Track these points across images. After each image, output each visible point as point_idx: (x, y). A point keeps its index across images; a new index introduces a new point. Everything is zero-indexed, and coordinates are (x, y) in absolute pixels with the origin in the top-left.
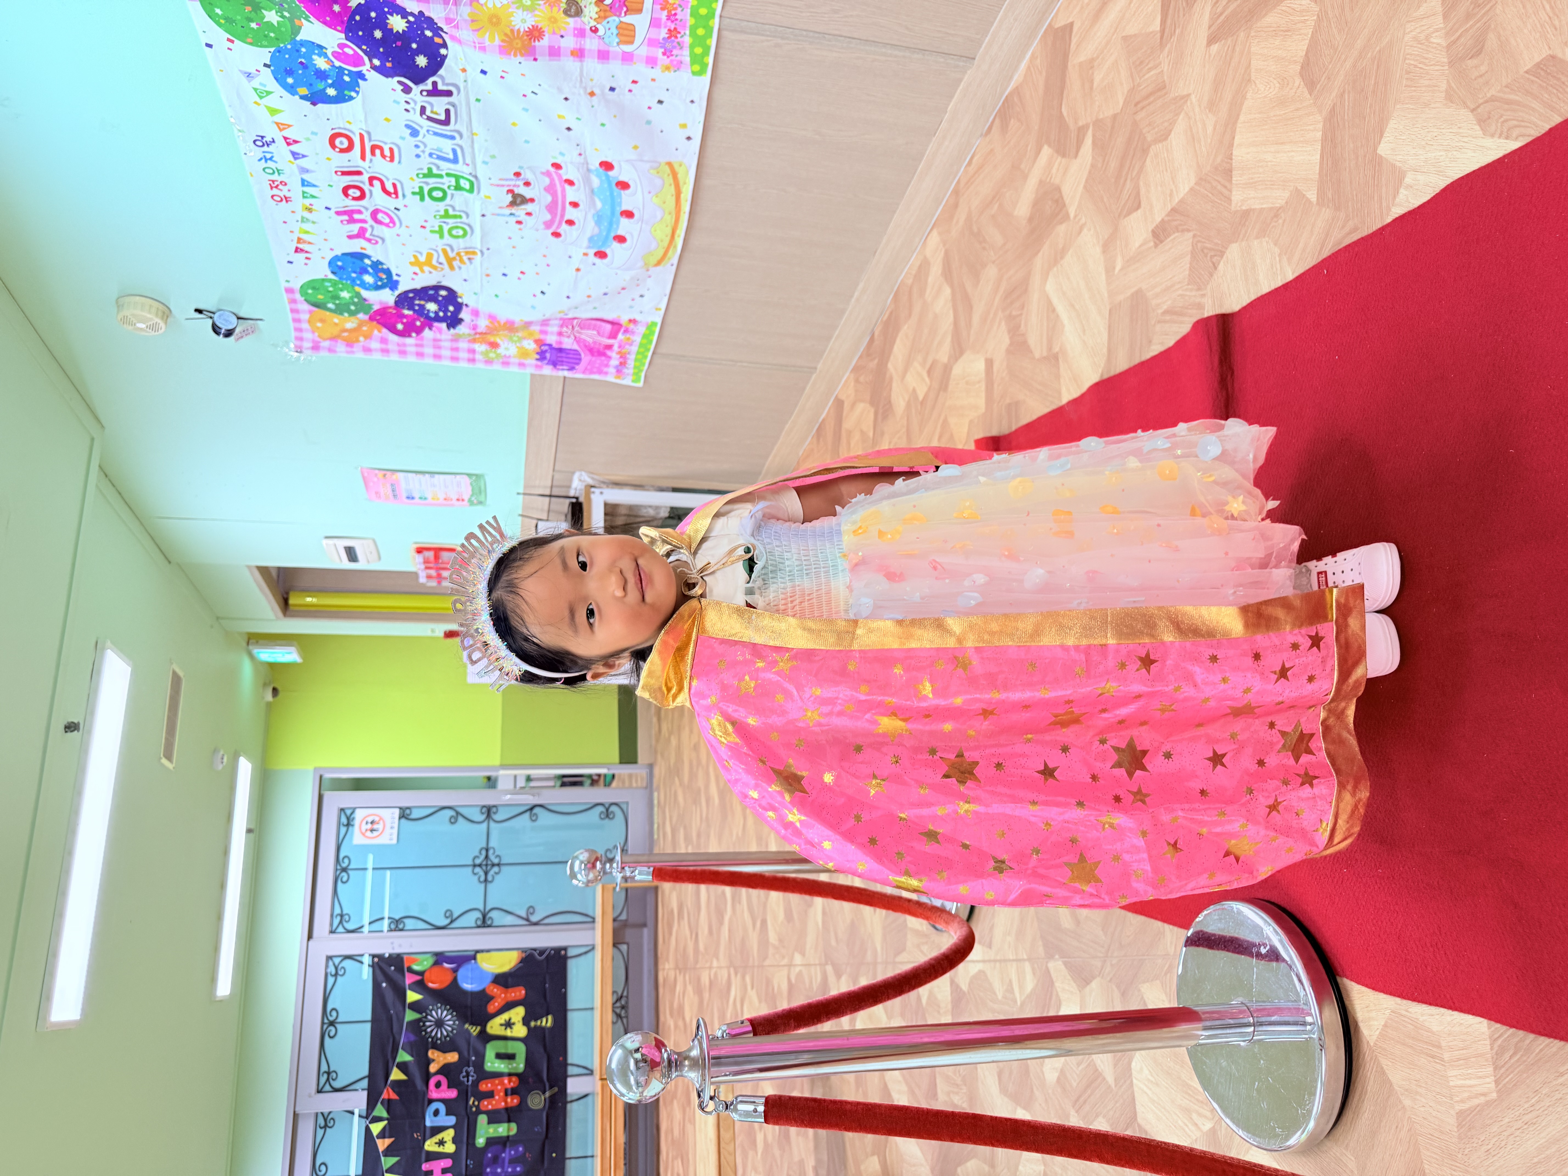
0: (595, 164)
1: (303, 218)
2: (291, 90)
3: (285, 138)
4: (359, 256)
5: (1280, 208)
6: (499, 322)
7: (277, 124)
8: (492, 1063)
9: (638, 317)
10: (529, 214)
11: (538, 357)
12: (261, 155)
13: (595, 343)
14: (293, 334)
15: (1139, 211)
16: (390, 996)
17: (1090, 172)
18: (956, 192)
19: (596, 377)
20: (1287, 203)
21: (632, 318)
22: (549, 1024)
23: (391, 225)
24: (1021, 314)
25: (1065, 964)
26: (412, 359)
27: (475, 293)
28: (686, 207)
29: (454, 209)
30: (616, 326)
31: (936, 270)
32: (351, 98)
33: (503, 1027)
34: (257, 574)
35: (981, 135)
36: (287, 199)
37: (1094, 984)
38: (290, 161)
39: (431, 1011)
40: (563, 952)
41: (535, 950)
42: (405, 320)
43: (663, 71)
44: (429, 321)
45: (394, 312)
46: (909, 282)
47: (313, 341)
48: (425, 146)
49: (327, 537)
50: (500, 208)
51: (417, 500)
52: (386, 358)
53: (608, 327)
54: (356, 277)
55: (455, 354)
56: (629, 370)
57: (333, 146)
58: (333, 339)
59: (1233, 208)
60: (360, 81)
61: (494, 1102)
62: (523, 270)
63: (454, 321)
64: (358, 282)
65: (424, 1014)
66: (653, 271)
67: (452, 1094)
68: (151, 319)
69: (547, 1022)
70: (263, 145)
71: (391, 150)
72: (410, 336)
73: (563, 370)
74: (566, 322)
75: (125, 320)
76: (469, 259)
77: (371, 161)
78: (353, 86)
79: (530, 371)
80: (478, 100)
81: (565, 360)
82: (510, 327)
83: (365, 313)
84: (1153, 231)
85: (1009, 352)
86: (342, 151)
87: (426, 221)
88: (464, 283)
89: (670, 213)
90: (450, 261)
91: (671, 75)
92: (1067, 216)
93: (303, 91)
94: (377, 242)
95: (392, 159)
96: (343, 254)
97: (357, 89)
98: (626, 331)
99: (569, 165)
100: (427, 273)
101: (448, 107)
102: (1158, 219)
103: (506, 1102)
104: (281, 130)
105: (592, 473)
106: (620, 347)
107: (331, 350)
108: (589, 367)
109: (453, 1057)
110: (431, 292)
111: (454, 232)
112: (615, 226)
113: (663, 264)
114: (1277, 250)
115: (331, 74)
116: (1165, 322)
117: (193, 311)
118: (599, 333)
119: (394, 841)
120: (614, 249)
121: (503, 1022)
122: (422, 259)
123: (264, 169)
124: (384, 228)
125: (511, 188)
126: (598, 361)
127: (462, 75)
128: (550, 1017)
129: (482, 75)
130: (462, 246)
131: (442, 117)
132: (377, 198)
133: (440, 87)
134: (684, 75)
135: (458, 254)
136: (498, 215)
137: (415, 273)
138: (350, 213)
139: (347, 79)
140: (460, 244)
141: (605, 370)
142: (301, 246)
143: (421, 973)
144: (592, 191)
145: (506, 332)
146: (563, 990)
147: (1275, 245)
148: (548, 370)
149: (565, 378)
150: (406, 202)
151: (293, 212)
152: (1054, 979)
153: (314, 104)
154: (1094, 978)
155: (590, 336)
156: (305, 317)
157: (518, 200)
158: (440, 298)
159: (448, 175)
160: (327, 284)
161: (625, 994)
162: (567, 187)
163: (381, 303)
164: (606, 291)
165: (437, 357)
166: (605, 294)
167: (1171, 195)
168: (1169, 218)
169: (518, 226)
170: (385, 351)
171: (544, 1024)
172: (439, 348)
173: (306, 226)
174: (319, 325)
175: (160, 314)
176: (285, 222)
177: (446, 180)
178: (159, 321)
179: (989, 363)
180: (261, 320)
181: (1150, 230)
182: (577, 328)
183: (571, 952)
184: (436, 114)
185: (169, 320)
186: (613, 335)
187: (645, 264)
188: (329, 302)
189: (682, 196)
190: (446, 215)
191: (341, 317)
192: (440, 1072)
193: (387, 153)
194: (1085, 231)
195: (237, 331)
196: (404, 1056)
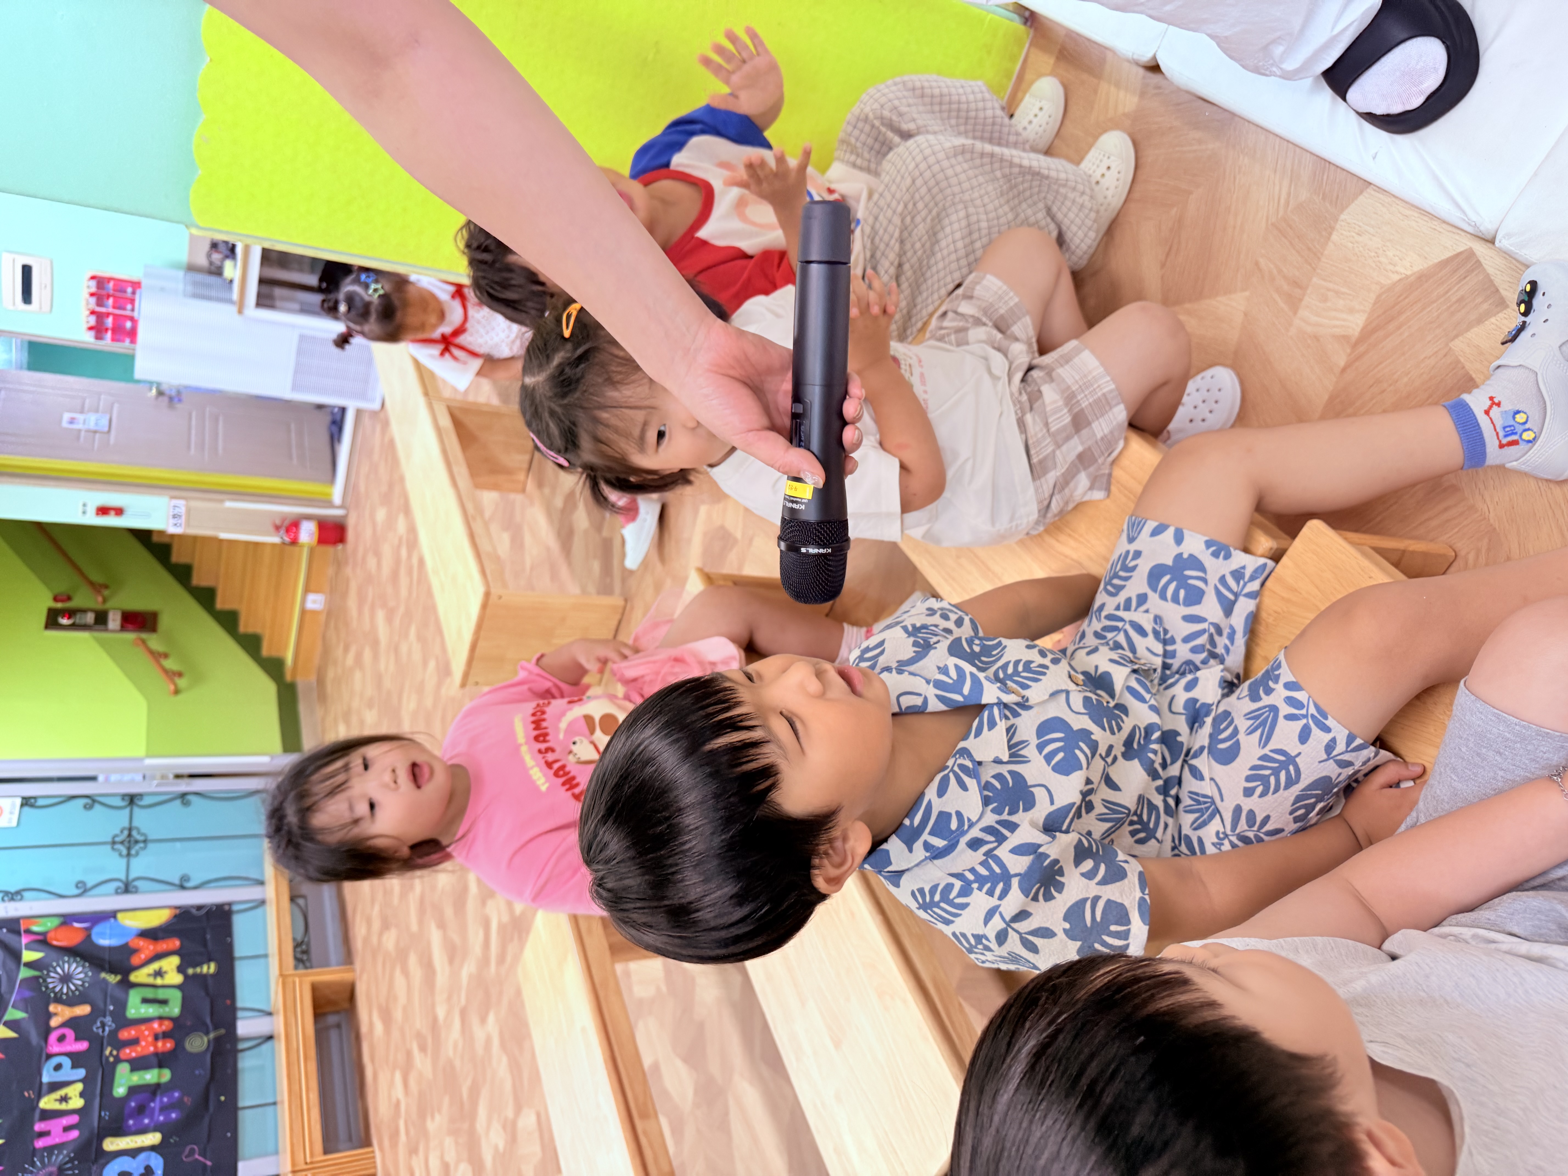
8: (136, 1009)
22: (211, 971)
33: (152, 977)
39: (55, 967)
40: (226, 908)
41: (193, 907)
61: (139, 1049)
65: (45, 971)
67: (83, 1046)
69: (209, 968)
103: (156, 1047)
109: (83, 1010)
119: (14, 823)
121: (152, 971)
128: (212, 964)
143: (44, 934)
146: (228, 939)
161: (306, 940)
171: (205, 970)
192: (64, 1025)
196: (14, 1014)
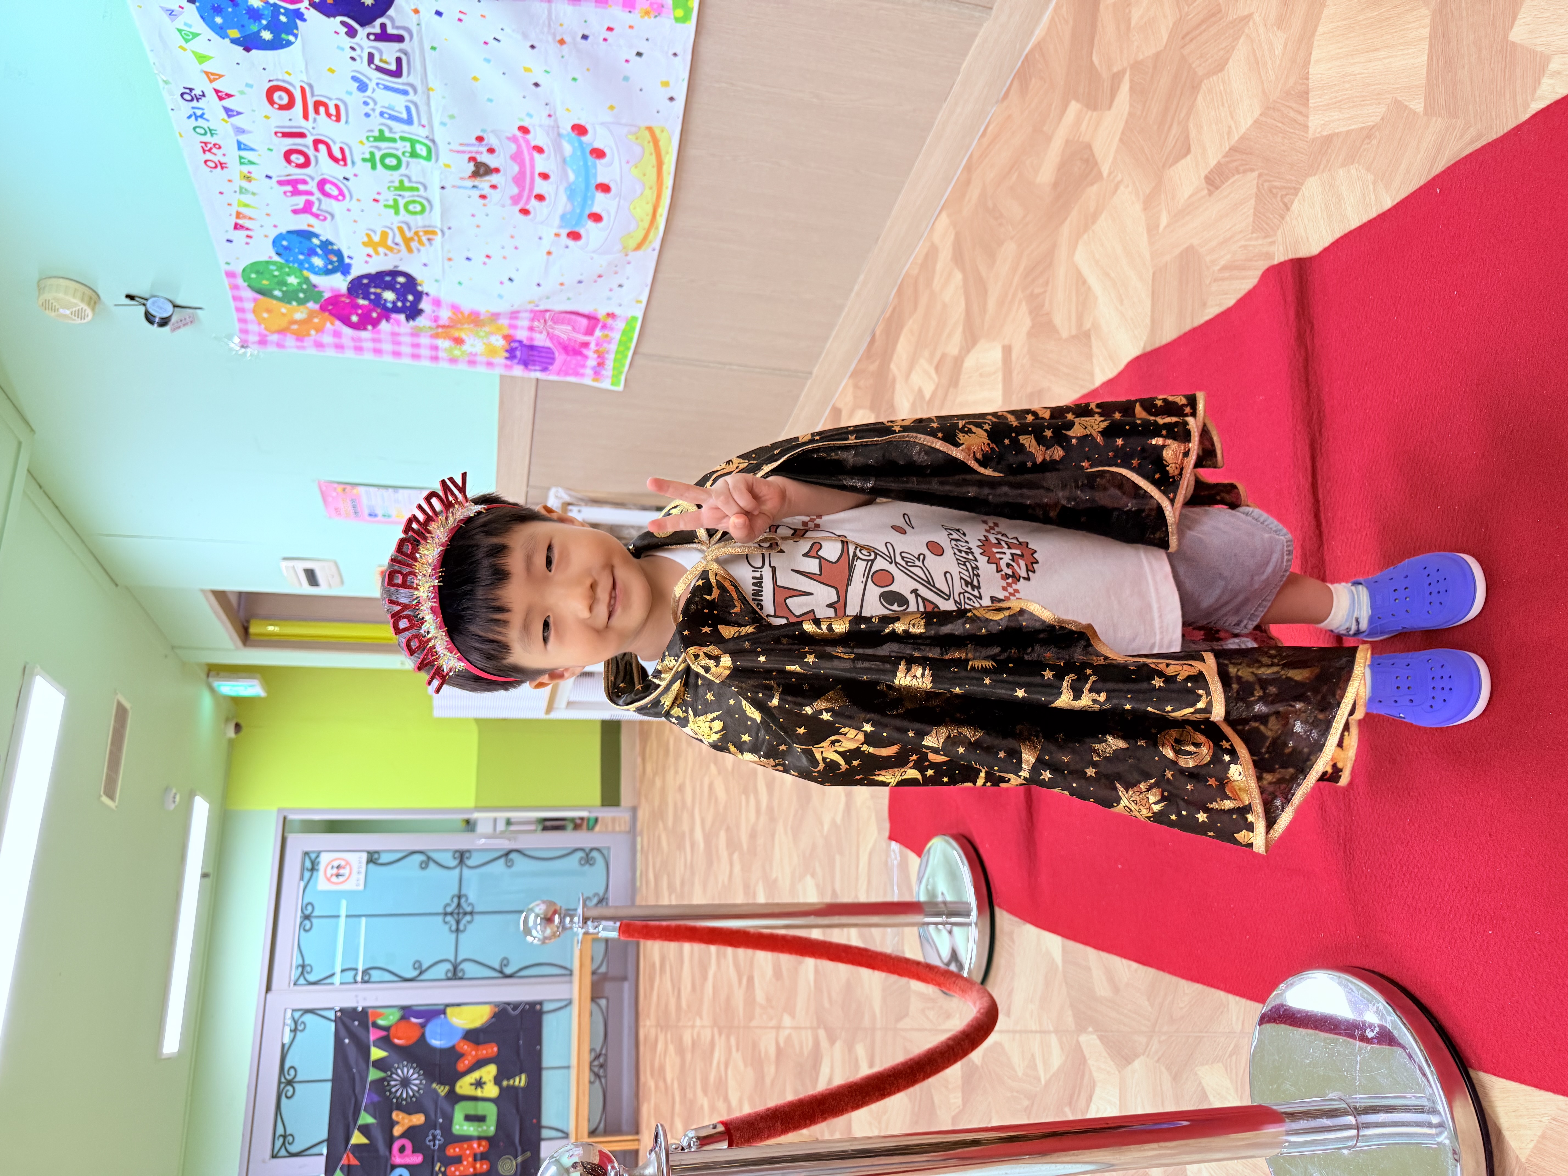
0: (566, 128)
1: (241, 188)
2: (221, 31)
3: (217, 91)
4: (306, 235)
5: (1374, 127)
6: (462, 313)
7: (207, 73)
8: (461, 1126)
9: (617, 311)
10: (494, 187)
11: (507, 355)
12: (191, 112)
13: (569, 339)
14: (237, 326)
15: (1189, 157)
16: (352, 1053)
17: (1126, 122)
18: (969, 168)
19: (572, 379)
20: (1382, 119)
21: (610, 311)
22: (522, 1084)
23: (340, 198)
24: (1045, 292)
25: (1101, 1038)
26: (368, 356)
27: (436, 281)
28: (668, 182)
29: (410, 181)
30: (592, 320)
31: (945, 255)
32: (289, 44)
33: (473, 1087)
34: (212, 598)
35: (997, 102)
36: (222, 166)
37: (1137, 1064)
38: (223, 120)
39: (396, 1069)
40: (538, 1007)
41: (508, 1004)
42: (360, 312)
43: (642, 17)
44: (386, 313)
45: (348, 301)
46: (915, 272)
47: (260, 334)
48: (375, 103)
49: (285, 559)
50: (462, 179)
51: (380, 518)
52: (340, 355)
53: (584, 322)
54: (304, 260)
55: (416, 351)
56: (607, 372)
57: (271, 102)
58: (282, 332)
59: (1311, 135)
60: (298, 21)
61: (462, 1168)
62: (489, 254)
63: (413, 313)
64: (307, 265)
65: (389, 1073)
66: (633, 256)
67: (417, 1159)
68: (76, 305)
69: (521, 1081)
70: (192, 100)
71: (337, 107)
72: (365, 329)
73: (535, 370)
74: (538, 315)
75: (47, 305)
76: (429, 240)
77: (315, 120)
78: (291, 28)
79: (498, 372)
80: (433, 48)
81: (537, 359)
82: (475, 318)
83: (315, 302)
84: (1207, 178)
85: (1030, 334)
86: (282, 108)
87: (379, 193)
88: (424, 268)
89: (651, 188)
90: (407, 241)
91: (650, 21)
92: (1100, 173)
93: (234, 33)
94: (325, 219)
95: (338, 119)
96: (289, 232)
97: (295, 31)
98: (604, 327)
99: (537, 128)
100: (382, 255)
101: (398, 54)
102: (1213, 163)
103: (475, 1168)
104: (211, 81)
105: (570, 489)
106: (597, 345)
107: (280, 345)
108: (564, 368)
109: (419, 1120)
110: (388, 278)
111: (411, 207)
112: (590, 202)
113: (644, 248)
114: (1370, 177)
115: (266, 12)
116: (1223, 279)
117: (123, 297)
118: (574, 329)
119: (361, 887)
120: (589, 229)
121: (473, 1081)
122: (376, 238)
123: (194, 129)
124: (333, 202)
125: (473, 155)
126: (574, 360)
127: (414, 17)
128: (523, 1076)
129: (437, 17)
130: (420, 224)
131: (393, 67)
132: (323, 167)
133: (390, 30)
134: (665, 22)
135: (416, 233)
136: (459, 187)
137: (369, 255)
138: (294, 183)
139: (283, 19)
140: (418, 222)
141: (582, 371)
142: (240, 222)
143: (387, 1029)
144: (564, 161)
145: (472, 326)
146: (538, 1047)
147: (1368, 170)
148: (518, 371)
149: (537, 380)
150: (355, 170)
151: (230, 181)
152: (1087, 1056)
153: (248, 49)
154: (1137, 1056)
155: (563, 331)
156: (249, 305)
157: (481, 170)
158: (398, 286)
159: (402, 139)
160: (272, 267)
161: (604, 1052)
162: (536, 155)
163: (332, 290)
164: (580, 278)
165: (397, 354)
166: (580, 282)
167: (1229, 133)
168: (1227, 159)
169: (483, 201)
170: (339, 347)
171: (517, 1083)
172: (399, 343)
173: (246, 198)
174: (265, 315)
175: (86, 298)
176: (221, 193)
177: (399, 144)
178: (85, 307)
179: (1007, 350)
180: (200, 308)
181: (1203, 175)
182: (549, 323)
183: (547, 1007)
184: (386, 62)
185: (97, 306)
186: (590, 332)
187: (624, 248)
188: (275, 289)
189: (665, 167)
190: (402, 187)
191: (288, 306)
192: (403, 1135)
193: (333, 111)
194: (1122, 188)
195: (173, 319)
196: (366, 1118)
